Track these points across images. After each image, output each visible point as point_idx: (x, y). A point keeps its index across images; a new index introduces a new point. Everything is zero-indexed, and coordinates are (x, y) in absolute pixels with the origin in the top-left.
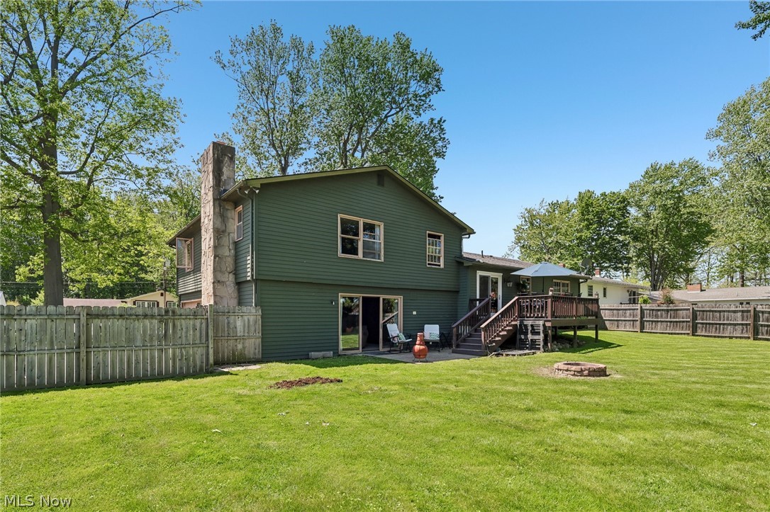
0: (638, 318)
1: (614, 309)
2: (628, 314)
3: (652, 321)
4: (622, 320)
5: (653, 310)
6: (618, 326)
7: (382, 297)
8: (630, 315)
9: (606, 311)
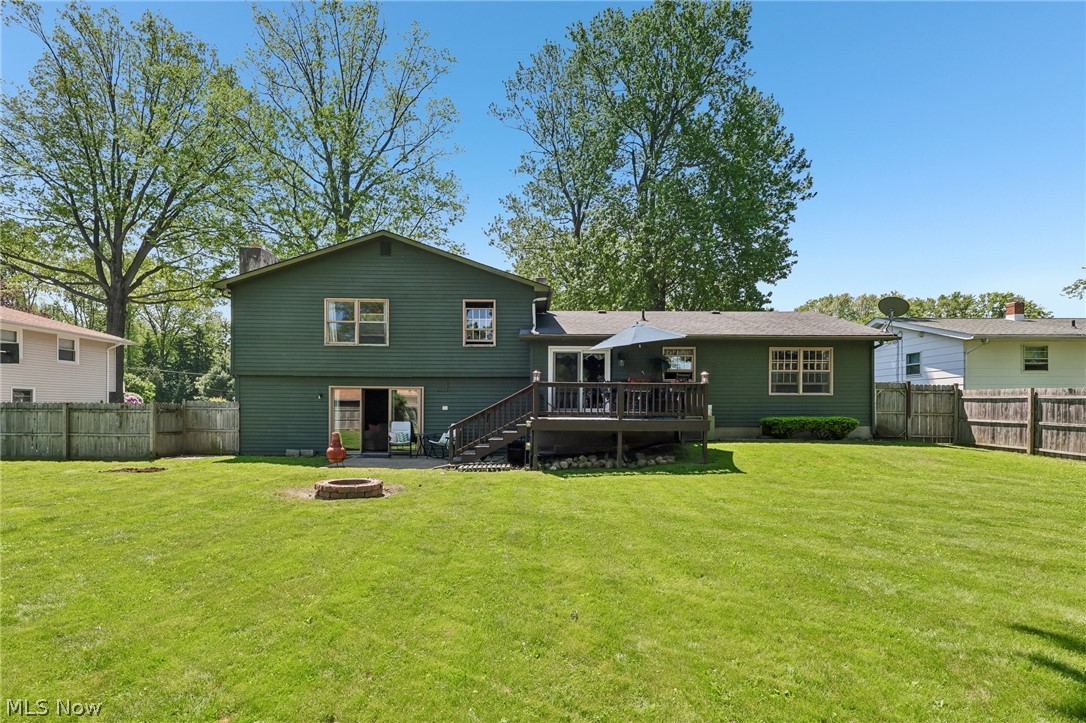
0: (1028, 421)
1: (986, 400)
2: (1011, 412)
3: (1058, 429)
4: (1000, 425)
5: (1059, 401)
6: (993, 438)
7: (391, 389)
8: (1016, 413)
9: (974, 404)
